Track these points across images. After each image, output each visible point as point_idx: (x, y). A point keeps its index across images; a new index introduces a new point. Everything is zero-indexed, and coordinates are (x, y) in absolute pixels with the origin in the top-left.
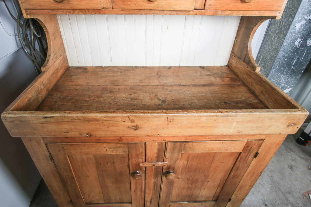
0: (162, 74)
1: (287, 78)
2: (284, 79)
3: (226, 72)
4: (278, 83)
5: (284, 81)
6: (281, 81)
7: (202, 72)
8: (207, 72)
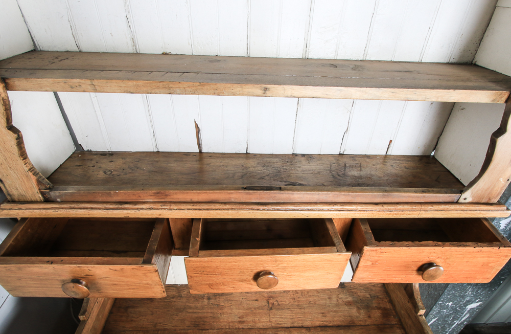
0: (275, 303)
1: (476, 290)
2: (472, 291)
3: (377, 297)
4: (462, 296)
5: (471, 294)
6: (467, 294)
7: (340, 296)
8: (348, 296)
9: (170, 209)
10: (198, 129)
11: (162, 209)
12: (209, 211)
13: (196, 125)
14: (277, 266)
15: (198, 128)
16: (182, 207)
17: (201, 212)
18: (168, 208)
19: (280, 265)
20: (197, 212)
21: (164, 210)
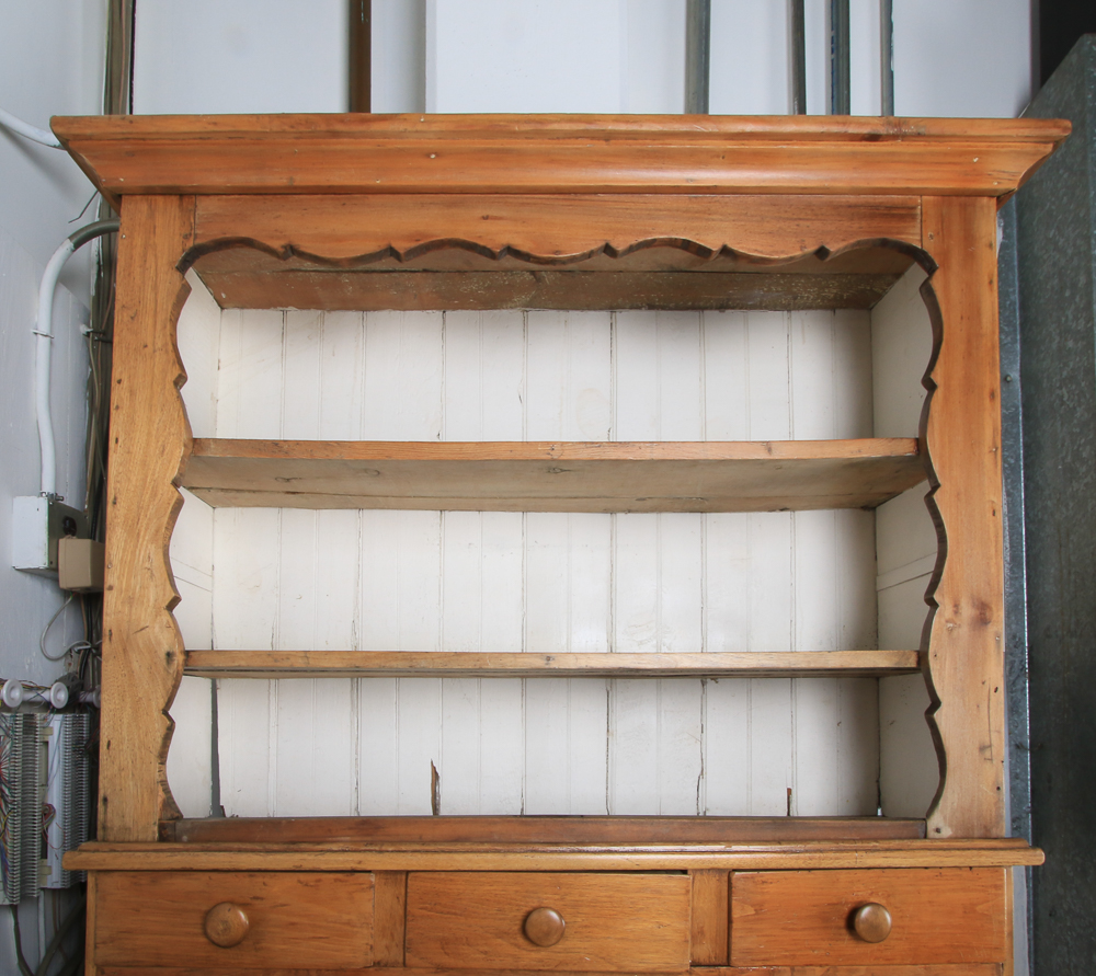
9: (381, 852)
10: (435, 776)
11: (365, 851)
12: (451, 855)
13: (434, 768)
14: (562, 899)
15: (436, 773)
16: (403, 848)
17: (437, 856)
18: (377, 848)
19: (568, 898)
20: (429, 856)
21: (370, 854)
